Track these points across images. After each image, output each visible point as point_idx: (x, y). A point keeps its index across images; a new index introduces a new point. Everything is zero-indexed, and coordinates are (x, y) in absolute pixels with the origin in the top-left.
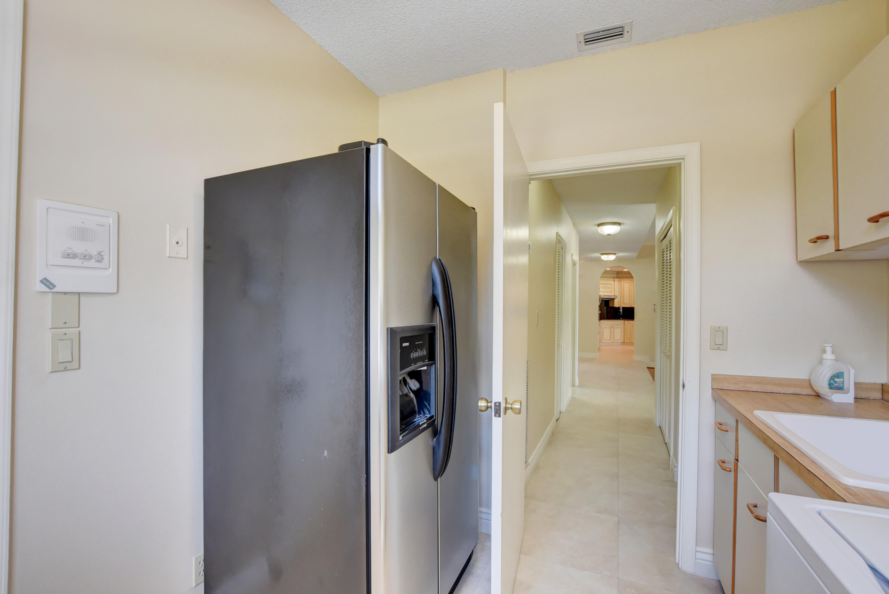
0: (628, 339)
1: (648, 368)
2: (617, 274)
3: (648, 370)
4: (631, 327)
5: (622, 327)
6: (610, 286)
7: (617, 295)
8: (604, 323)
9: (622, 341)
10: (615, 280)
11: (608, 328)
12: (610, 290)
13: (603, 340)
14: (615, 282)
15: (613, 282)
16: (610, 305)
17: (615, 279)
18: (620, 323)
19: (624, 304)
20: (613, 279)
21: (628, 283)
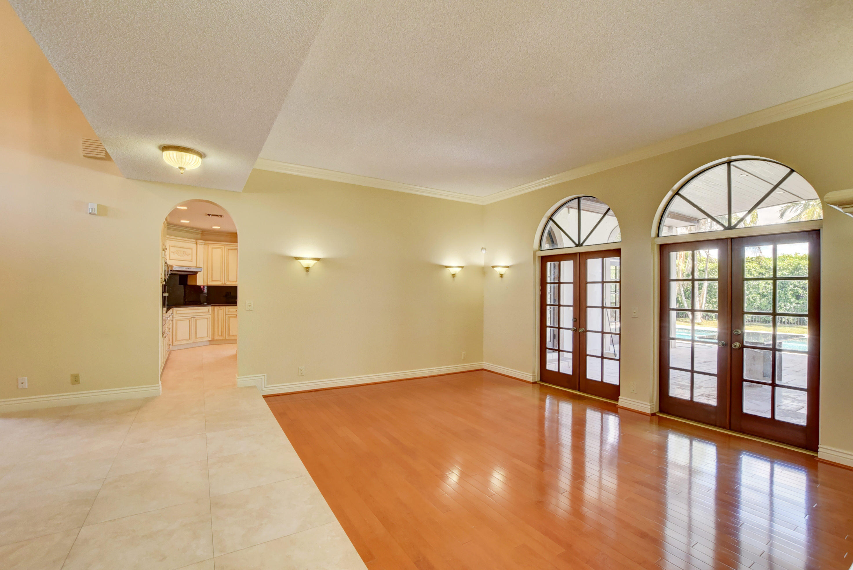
0: (220, 334)
1: (265, 397)
2: (202, 234)
3: (267, 401)
4: (225, 316)
5: (210, 316)
6: (189, 251)
7: (201, 266)
8: (178, 312)
9: (210, 339)
10: (198, 243)
11: (186, 320)
12: (189, 258)
13: (177, 340)
14: (198, 245)
15: (195, 245)
16: (190, 283)
17: (198, 241)
18: (207, 311)
19: (212, 281)
20: (195, 240)
21: (218, 248)
